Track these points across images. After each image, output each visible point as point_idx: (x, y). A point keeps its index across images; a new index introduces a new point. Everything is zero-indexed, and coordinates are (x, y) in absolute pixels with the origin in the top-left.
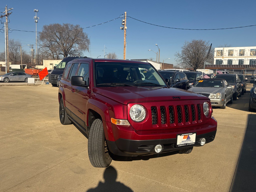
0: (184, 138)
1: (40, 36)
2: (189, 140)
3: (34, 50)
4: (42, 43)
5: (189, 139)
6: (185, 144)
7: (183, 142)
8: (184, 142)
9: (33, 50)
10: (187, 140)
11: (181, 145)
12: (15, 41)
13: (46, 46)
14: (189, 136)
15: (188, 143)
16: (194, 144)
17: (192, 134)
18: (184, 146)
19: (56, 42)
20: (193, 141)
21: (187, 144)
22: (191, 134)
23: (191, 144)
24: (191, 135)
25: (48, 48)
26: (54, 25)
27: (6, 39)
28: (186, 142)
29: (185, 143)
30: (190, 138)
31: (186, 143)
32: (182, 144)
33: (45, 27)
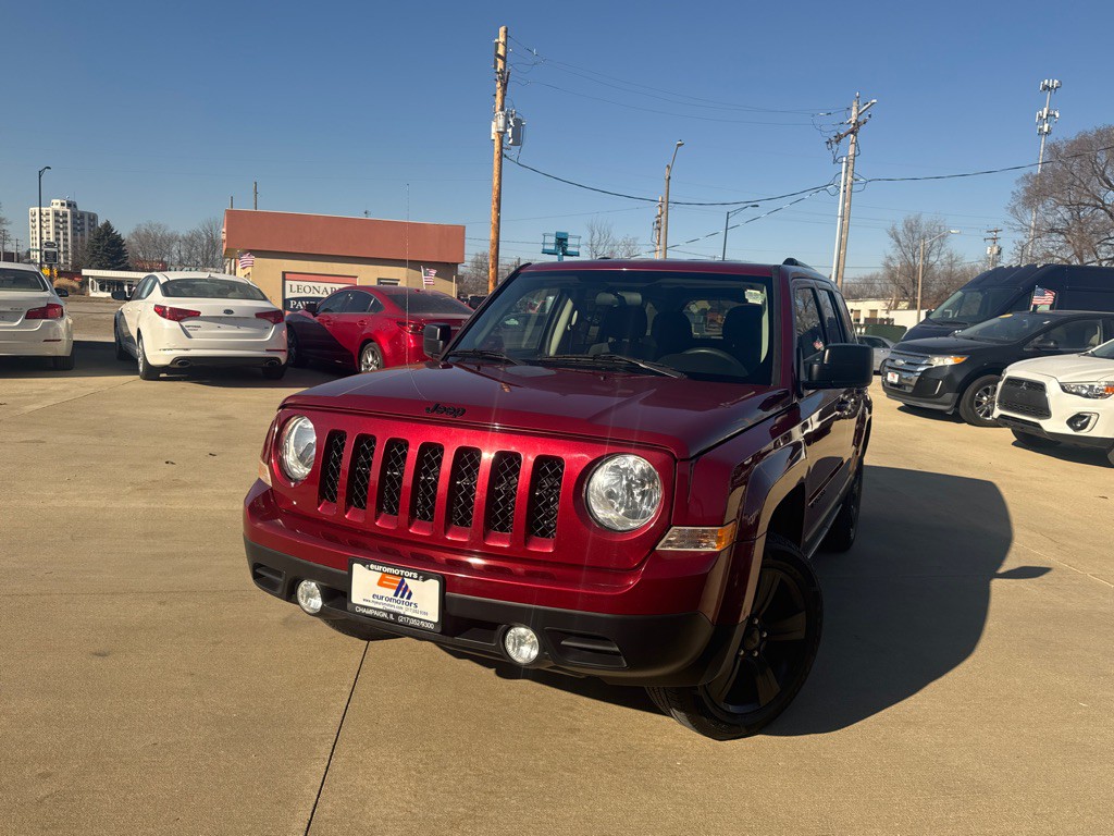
0: (380, 584)
1: (1027, 190)
2: (405, 599)
3: (999, 252)
4: (1031, 218)
5: (409, 598)
6: (389, 612)
7: (376, 600)
8: (384, 601)
9: (995, 250)
10: (396, 595)
11: (370, 612)
12: (924, 220)
13: (1053, 230)
14: (403, 581)
15: (404, 616)
16: (431, 626)
17: (417, 579)
18: (383, 619)
19: (1097, 207)
20: (426, 614)
21: (396, 615)
22: (415, 575)
23: (413, 622)
24: (412, 578)
25: (1063, 237)
26: (1100, 133)
27: (842, 217)
28: (395, 607)
29: (388, 608)
30: (410, 594)
31: (392, 609)
32: (375, 609)
33: (1053, 150)
